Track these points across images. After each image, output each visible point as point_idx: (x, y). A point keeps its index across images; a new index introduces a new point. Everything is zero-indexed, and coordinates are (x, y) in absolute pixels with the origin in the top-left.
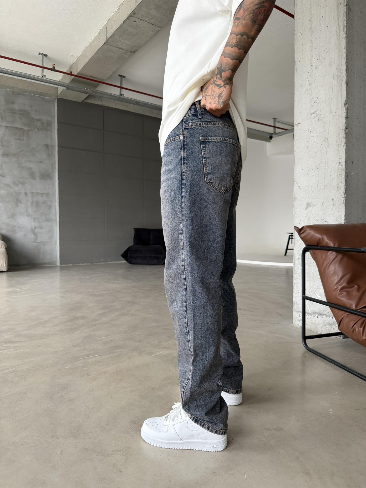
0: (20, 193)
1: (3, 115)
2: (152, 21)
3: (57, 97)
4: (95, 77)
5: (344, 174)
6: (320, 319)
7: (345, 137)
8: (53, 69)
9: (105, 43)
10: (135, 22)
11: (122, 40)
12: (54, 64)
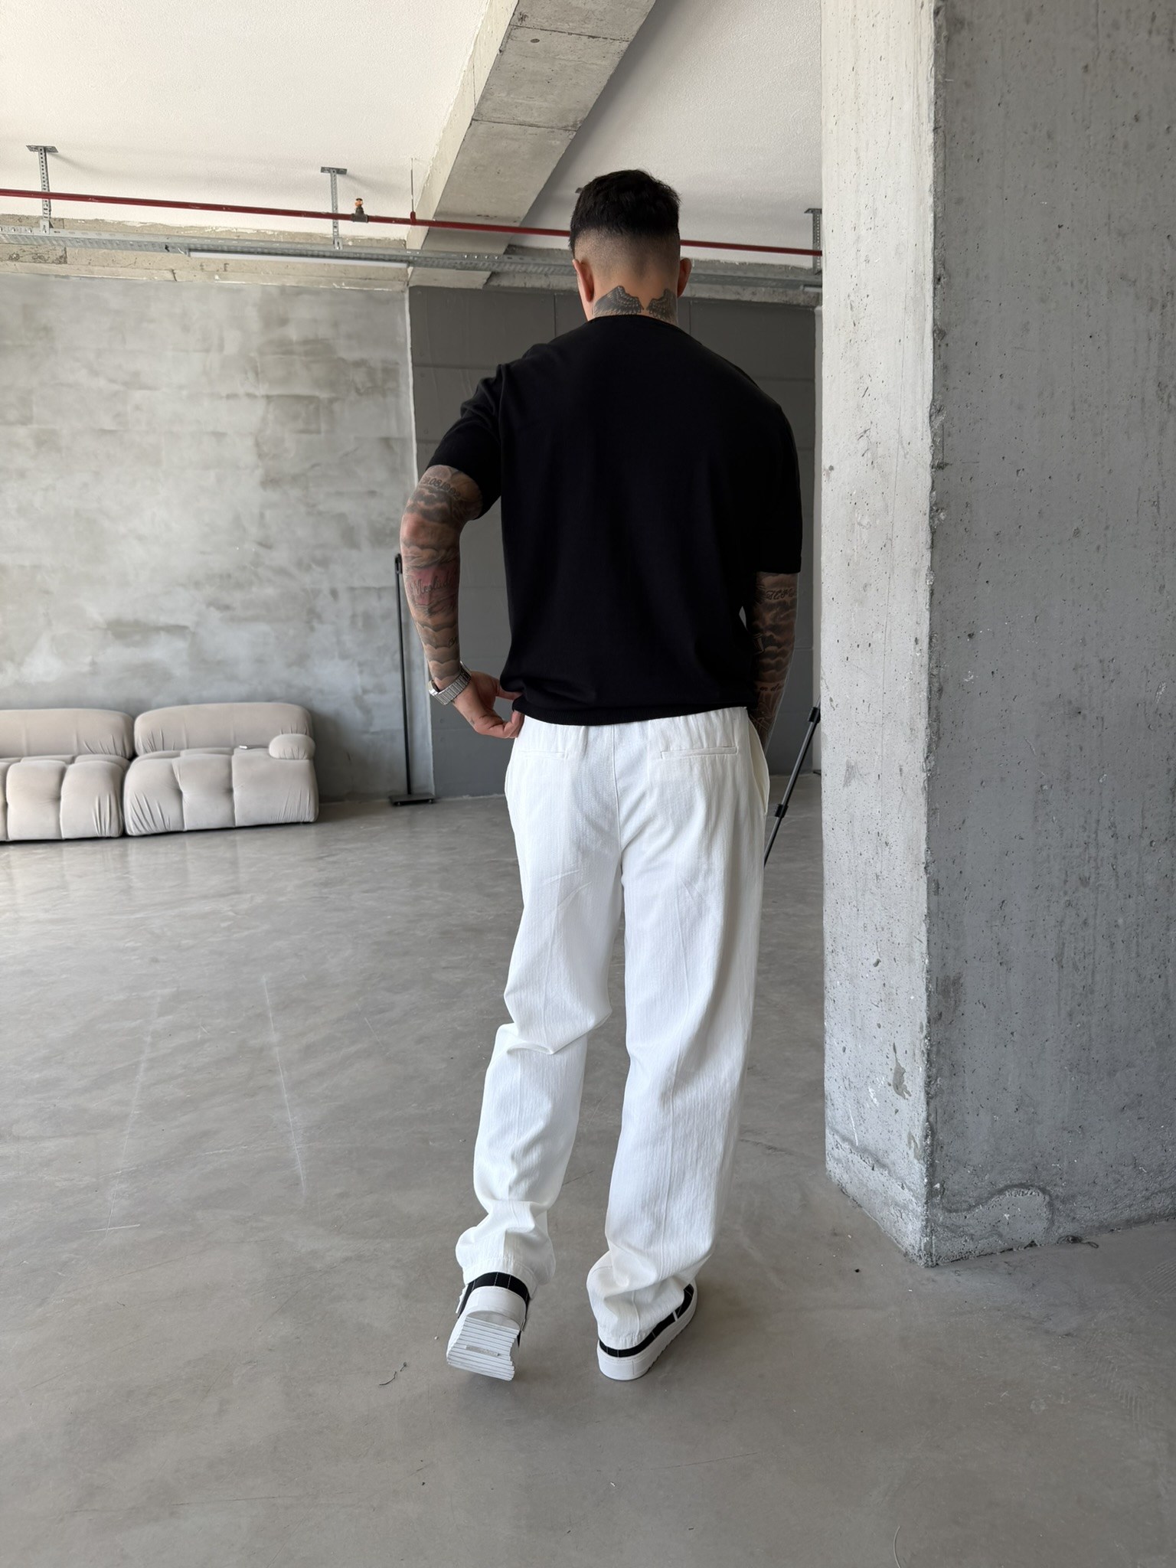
0: (316, 593)
1: (258, 365)
2: (589, 29)
3: (408, 285)
4: (489, 214)
5: (926, 683)
6: (877, 1179)
7: (930, 542)
8: (359, 216)
9: (476, 118)
10: (536, 41)
11: (518, 101)
12: (361, 200)
